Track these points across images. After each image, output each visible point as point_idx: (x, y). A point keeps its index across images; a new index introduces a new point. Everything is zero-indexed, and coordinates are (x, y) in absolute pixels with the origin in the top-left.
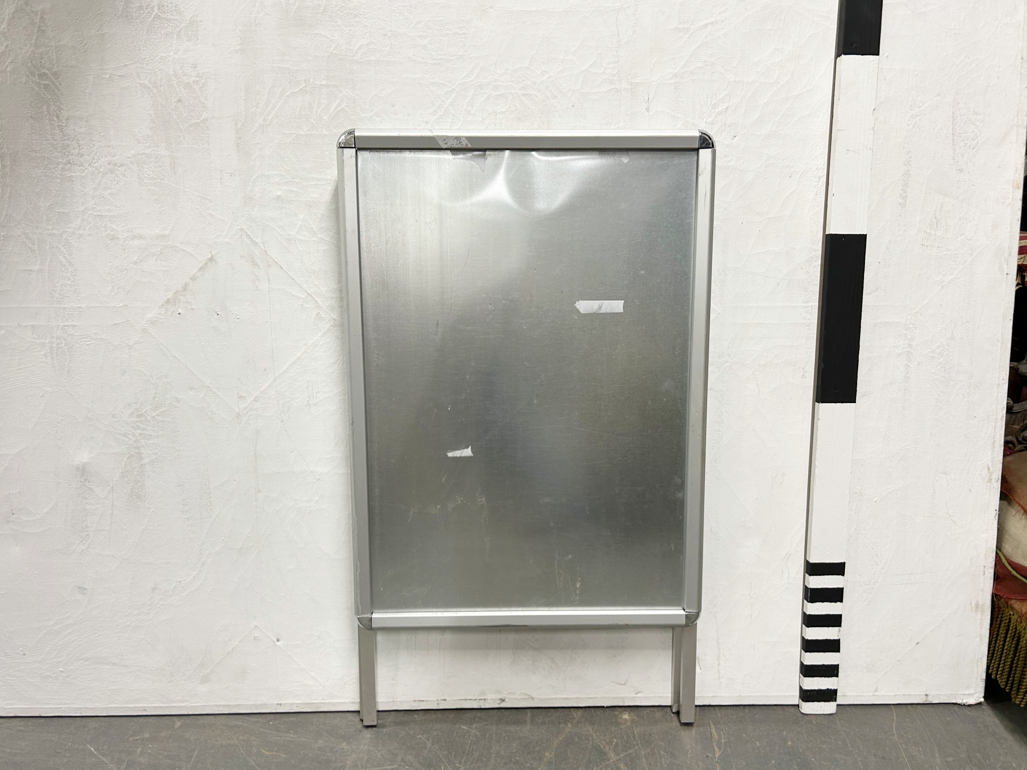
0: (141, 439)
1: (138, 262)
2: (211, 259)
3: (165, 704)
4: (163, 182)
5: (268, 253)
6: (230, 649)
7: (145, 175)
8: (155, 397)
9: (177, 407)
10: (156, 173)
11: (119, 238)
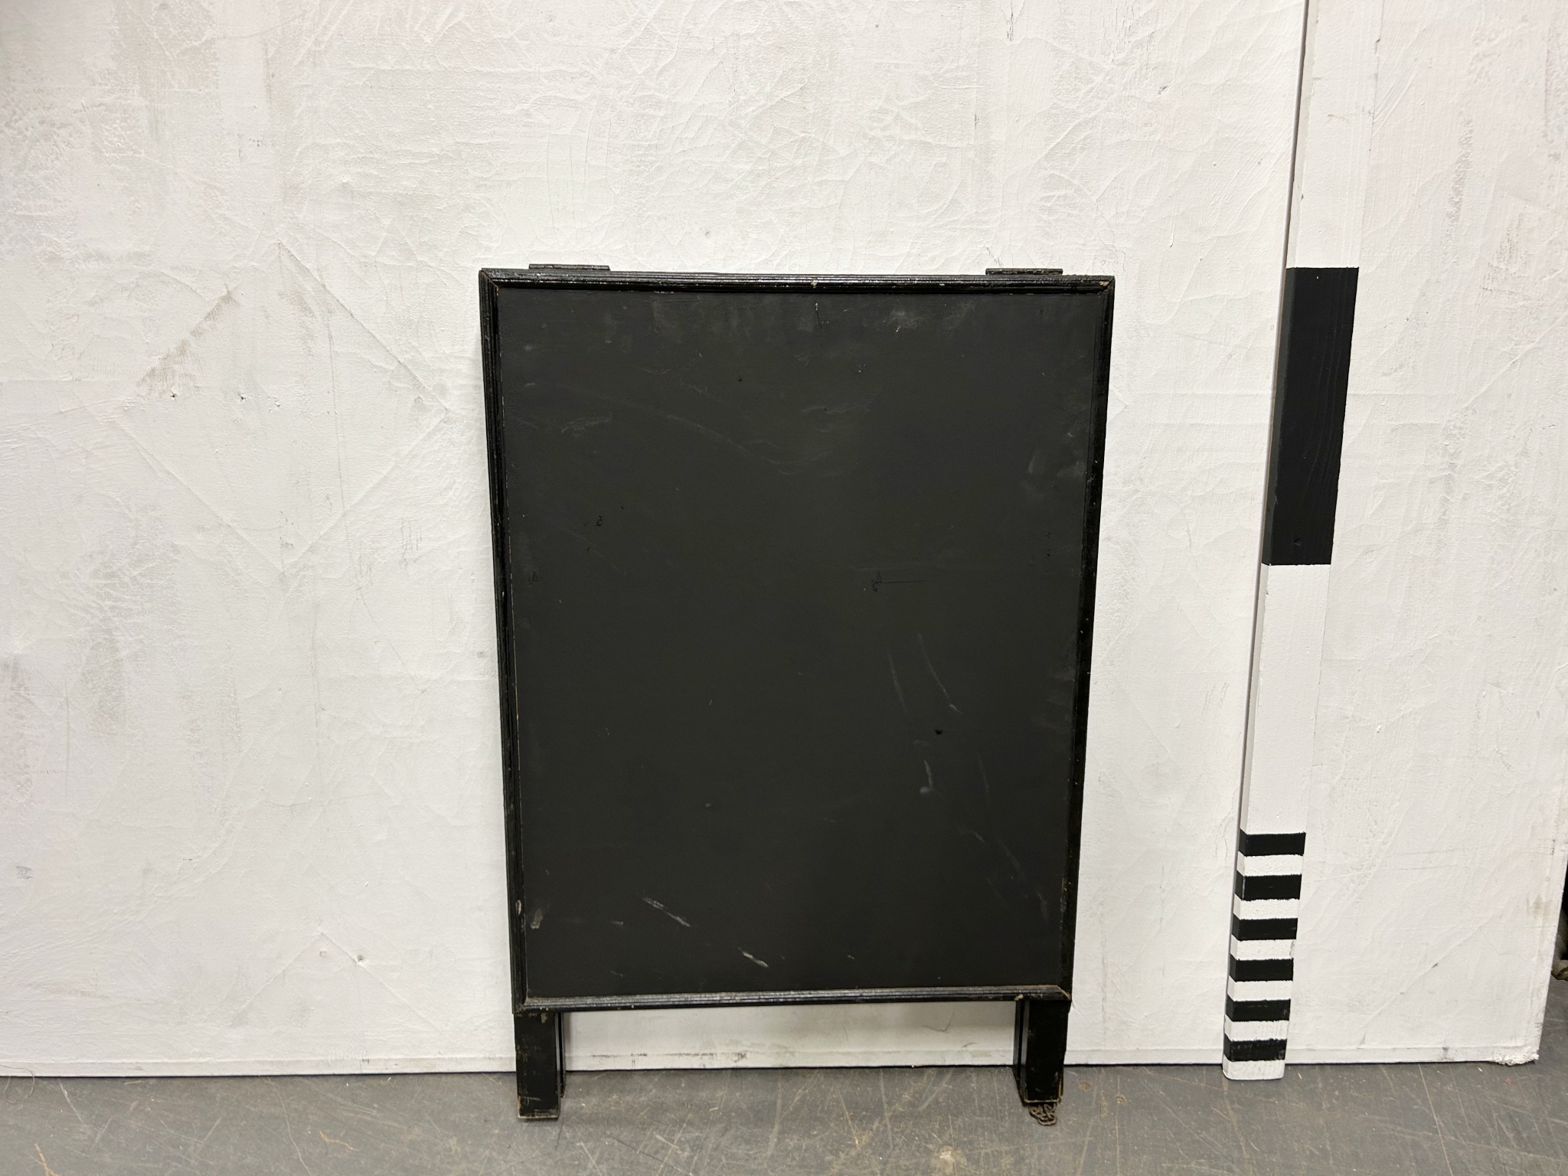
0: (114, 616)
1: (96, 302)
2: (228, 298)
3: (173, 1059)
4: (137, 156)
5: (328, 288)
7: (105, 143)
8: (135, 544)
9: (176, 561)
10: (124, 139)
11: (62, 258)
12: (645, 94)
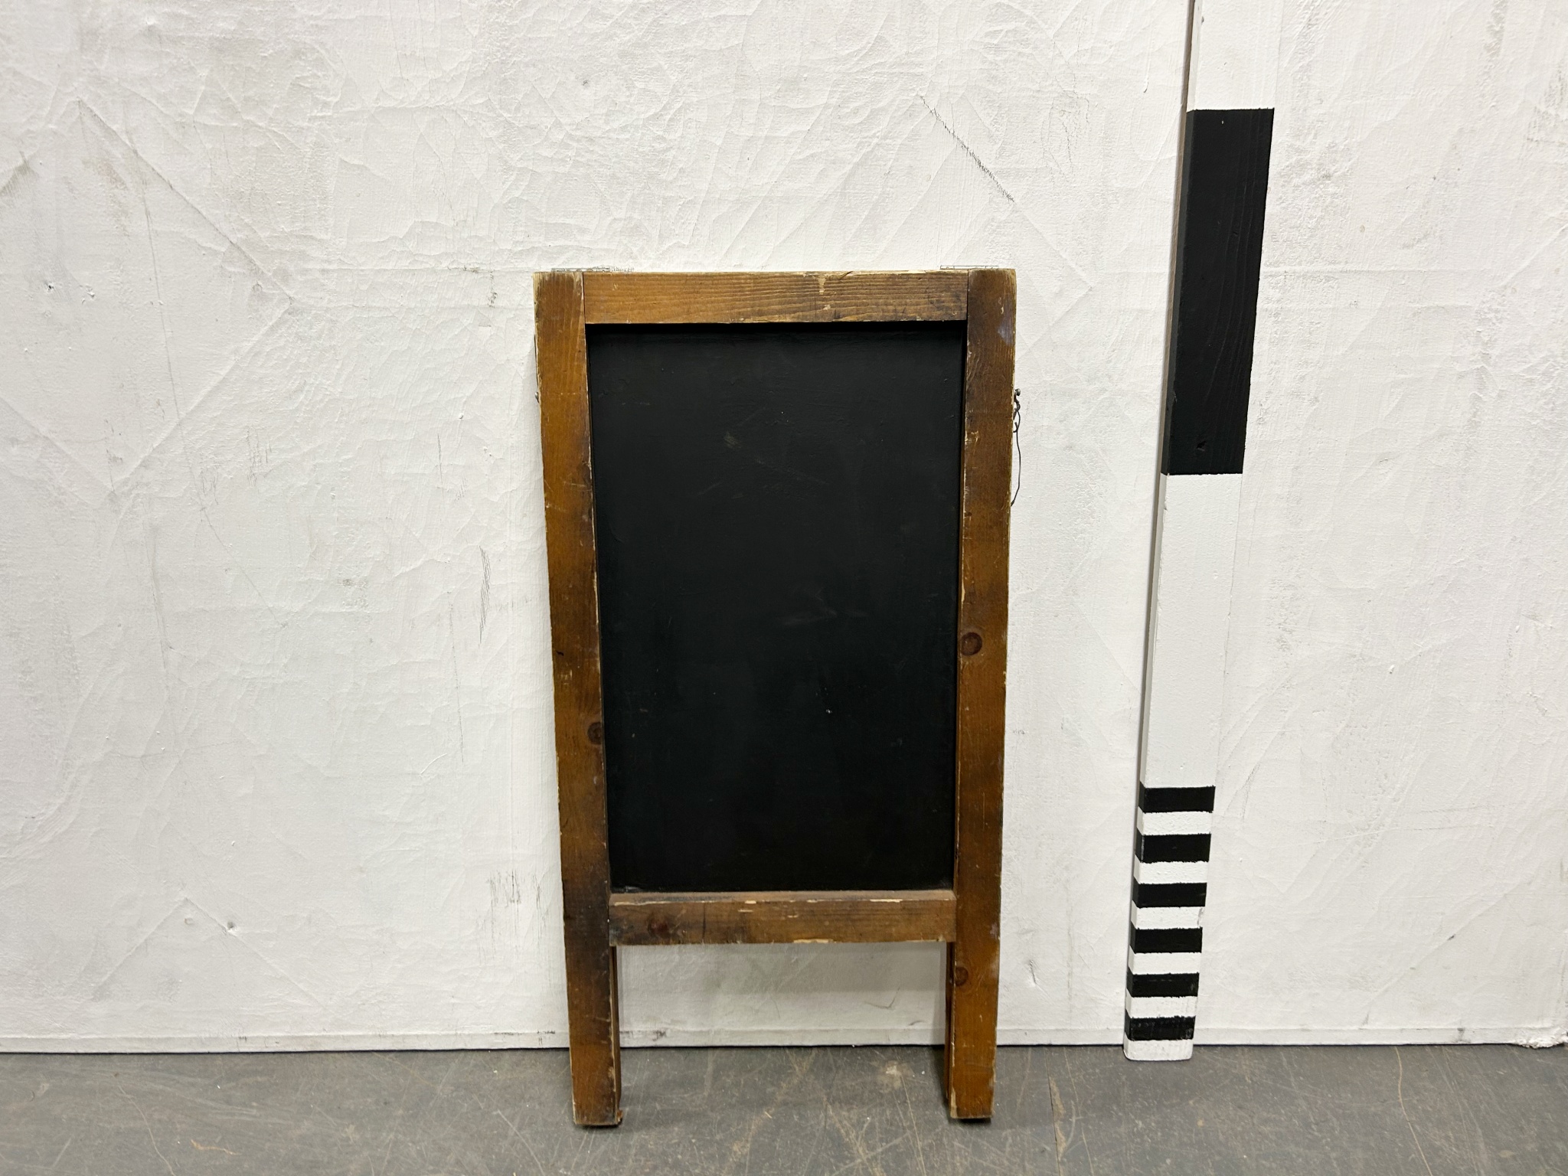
2: (24, 169)
5: (140, 154)
6: (141, 941)
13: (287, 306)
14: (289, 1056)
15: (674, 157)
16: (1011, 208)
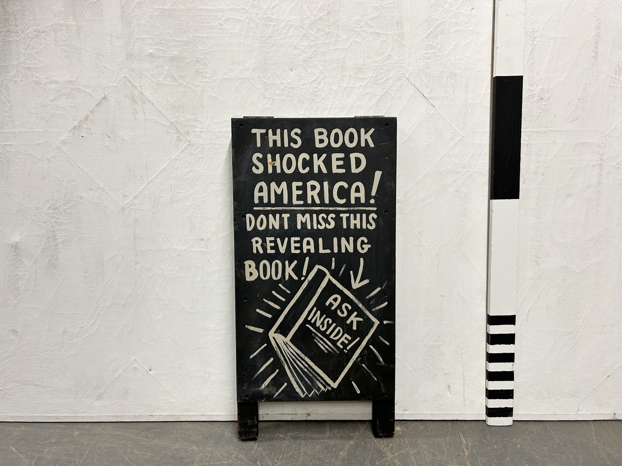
0: (56, 225)
1: (54, 100)
2: (105, 98)
3: (72, 414)
4: (71, 43)
5: (143, 93)
6: (117, 376)
7: (59, 39)
8: (65, 196)
9: (81, 203)
10: (66, 37)
11: (41, 83)
12: (267, 16)
13: (188, 143)
14: (168, 423)
15: (320, 94)
16: (434, 110)
